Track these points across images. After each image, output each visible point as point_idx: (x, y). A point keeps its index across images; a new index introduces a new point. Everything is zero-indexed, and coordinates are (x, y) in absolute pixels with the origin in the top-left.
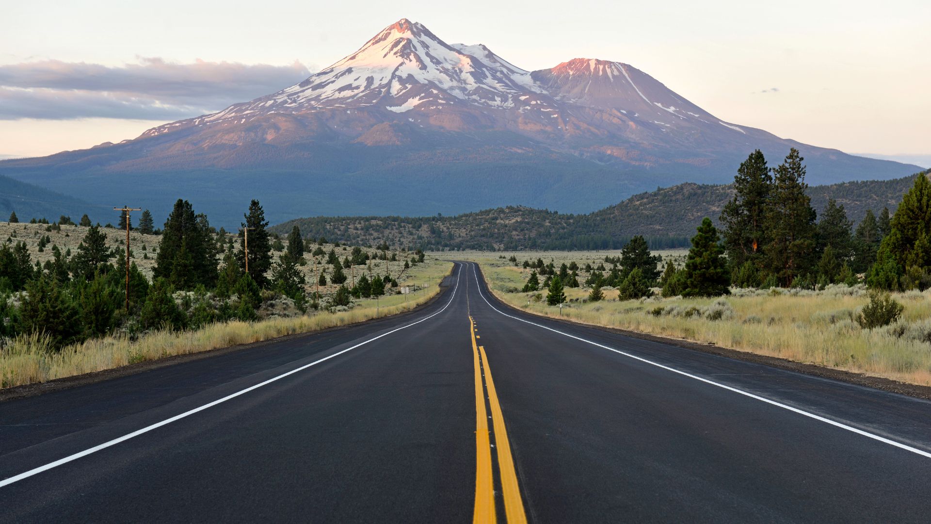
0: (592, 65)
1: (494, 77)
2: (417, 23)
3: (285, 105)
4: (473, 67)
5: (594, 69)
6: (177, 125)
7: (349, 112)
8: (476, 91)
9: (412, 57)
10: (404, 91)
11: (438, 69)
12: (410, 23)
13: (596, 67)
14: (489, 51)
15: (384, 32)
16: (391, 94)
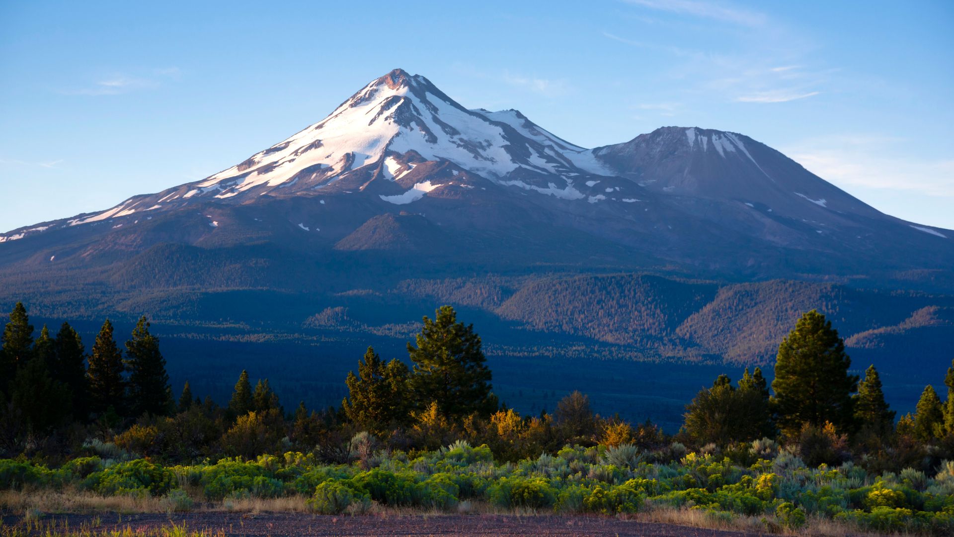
0: (691, 136)
1: (542, 155)
2: (417, 76)
3: (216, 197)
4: (507, 140)
5: (694, 142)
6: (41, 229)
7: (322, 202)
8: (516, 174)
9: (413, 124)
10: (405, 173)
11: (454, 142)
12: (407, 75)
13: (696, 139)
14: (526, 119)
15: (368, 88)
16: (384, 177)
